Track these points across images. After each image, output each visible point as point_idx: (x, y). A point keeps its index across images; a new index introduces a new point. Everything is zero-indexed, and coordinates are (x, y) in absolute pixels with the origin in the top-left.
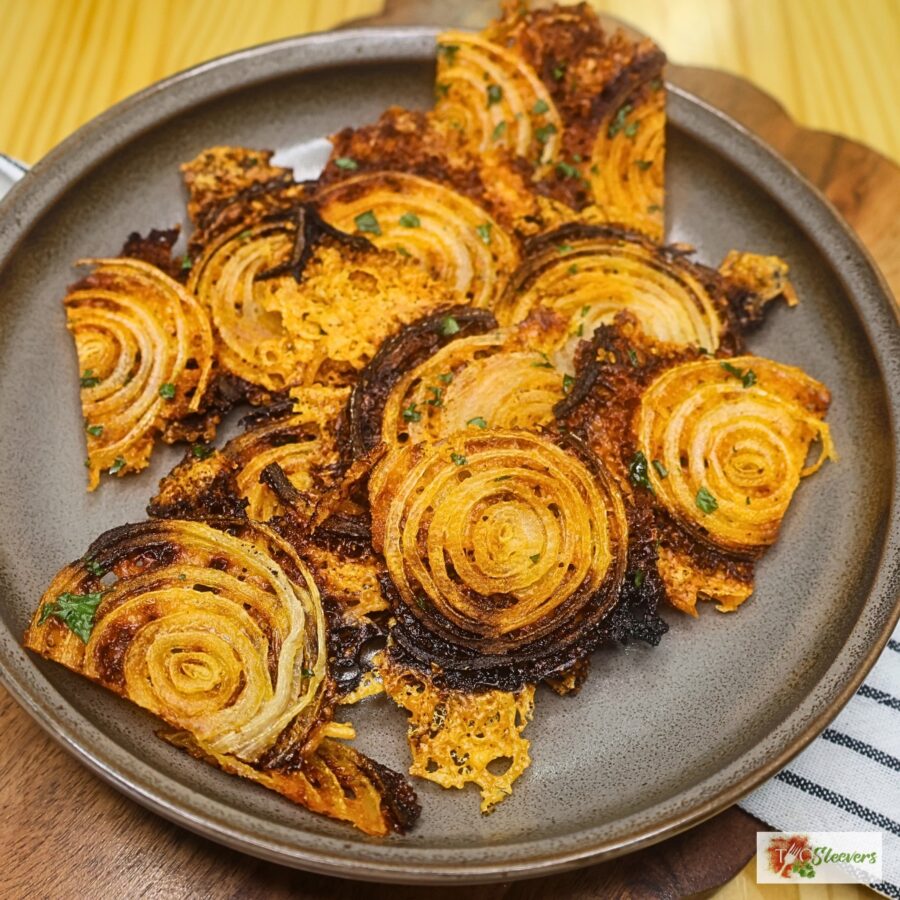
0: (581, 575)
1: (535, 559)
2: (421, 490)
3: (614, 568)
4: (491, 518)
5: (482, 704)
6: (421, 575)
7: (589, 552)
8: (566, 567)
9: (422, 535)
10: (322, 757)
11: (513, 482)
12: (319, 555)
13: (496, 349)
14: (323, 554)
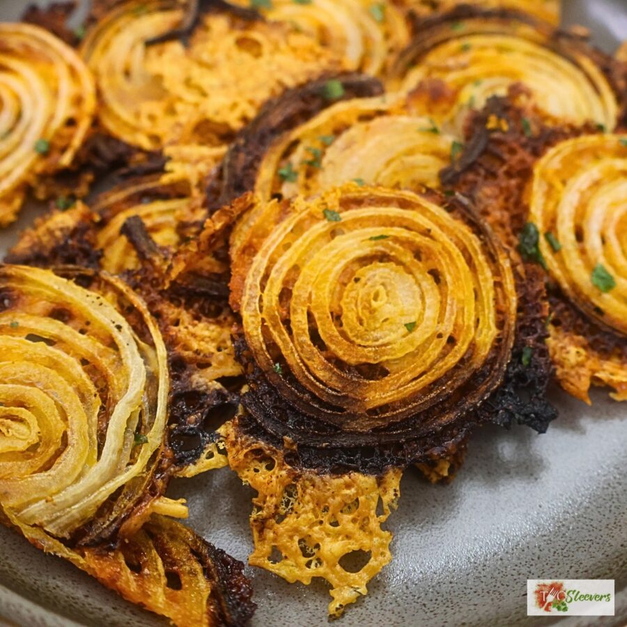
0: (461, 348)
1: (411, 327)
2: (287, 246)
3: (498, 344)
4: (363, 280)
5: (339, 488)
6: (280, 337)
7: (472, 324)
8: (445, 339)
9: (285, 295)
10: (152, 536)
11: (391, 243)
12: (171, 311)
13: (380, 113)
14: (176, 311)
